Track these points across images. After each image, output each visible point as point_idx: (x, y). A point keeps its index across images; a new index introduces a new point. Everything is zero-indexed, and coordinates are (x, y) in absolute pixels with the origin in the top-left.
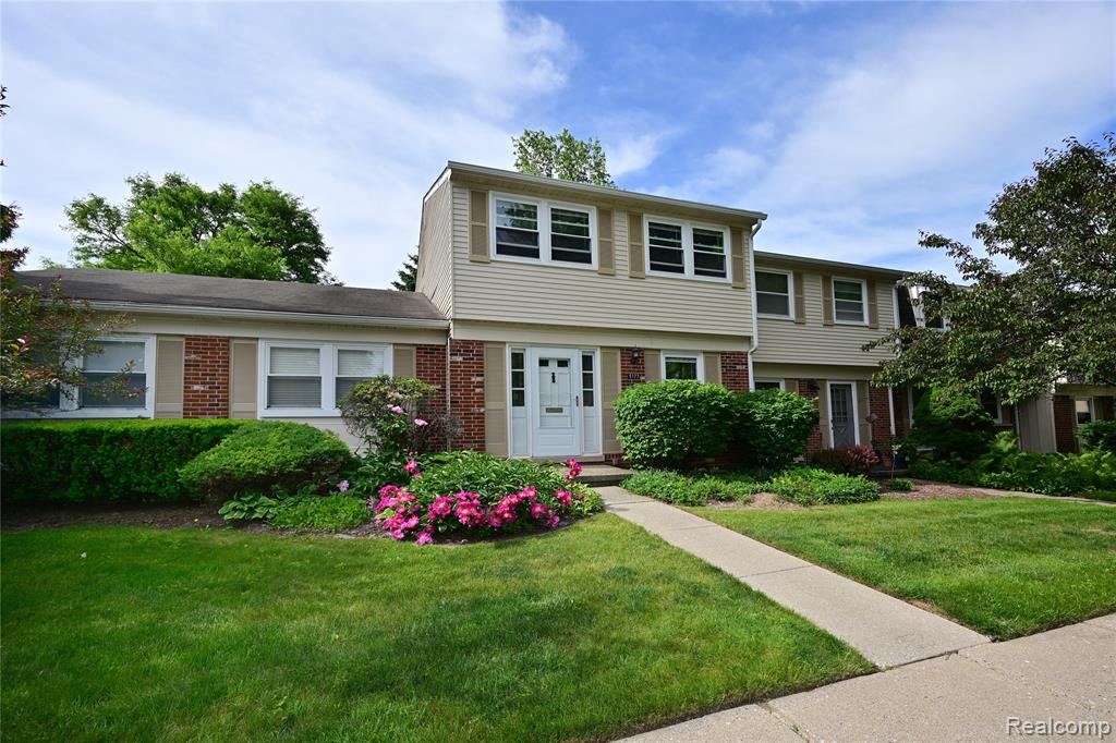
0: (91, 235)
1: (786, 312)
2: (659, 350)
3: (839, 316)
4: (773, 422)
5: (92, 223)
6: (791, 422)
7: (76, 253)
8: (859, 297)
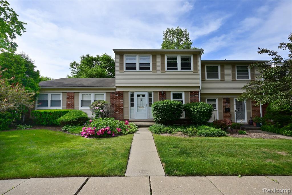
0: (74, 69)
1: (218, 78)
2: (171, 91)
3: (238, 77)
4: (195, 112)
5: (74, 67)
6: (201, 112)
7: (72, 73)
8: (247, 71)
